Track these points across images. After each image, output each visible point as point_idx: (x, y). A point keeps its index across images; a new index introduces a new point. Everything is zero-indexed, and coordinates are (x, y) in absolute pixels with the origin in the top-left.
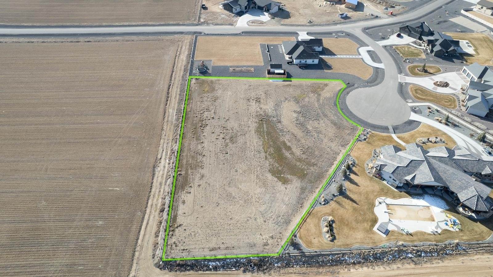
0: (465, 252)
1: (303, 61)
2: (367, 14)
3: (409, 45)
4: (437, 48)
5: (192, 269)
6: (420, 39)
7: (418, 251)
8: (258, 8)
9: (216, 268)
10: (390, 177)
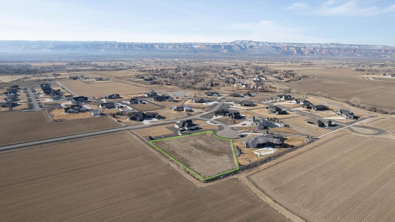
0: (284, 154)
1: (190, 128)
2: (197, 112)
3: (222, 118)
4: (234, 116)
5: (216, 180)
6: (225, 115)
7: (274, 157)
8: (148, 117)
9: (223, 177)
10: (252, 145)
